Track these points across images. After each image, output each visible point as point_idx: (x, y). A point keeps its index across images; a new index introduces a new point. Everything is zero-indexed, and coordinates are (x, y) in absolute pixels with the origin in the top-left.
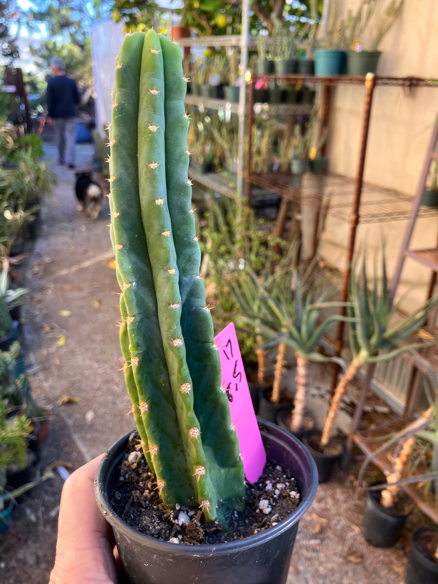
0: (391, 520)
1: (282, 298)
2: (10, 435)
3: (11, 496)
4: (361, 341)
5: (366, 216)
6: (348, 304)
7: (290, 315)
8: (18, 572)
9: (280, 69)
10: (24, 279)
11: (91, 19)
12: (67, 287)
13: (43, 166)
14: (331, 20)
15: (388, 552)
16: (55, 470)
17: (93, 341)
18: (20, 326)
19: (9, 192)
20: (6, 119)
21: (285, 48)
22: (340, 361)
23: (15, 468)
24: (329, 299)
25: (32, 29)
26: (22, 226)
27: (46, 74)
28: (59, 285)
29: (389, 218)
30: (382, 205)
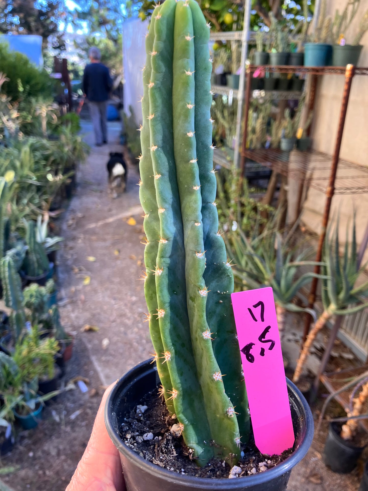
0: (349, 450)
1: (266, 256)
2: (42, 352)
3: (41, 399)
4: (331, 295)
5: (341, 188)
6: (322, 264)
7: (272, 270)
9: (274, 60)
10: (60, 229)
11: (124, 17)
12: (94, 238)
13: (79, 139)
14: (321, 17)
15: (344, 477)
16: (76, 383)
17: (112, 282)
18: (55, 267)
19: (52, 159)
20: (52, 100)
21: (279, 42)
22: (312, 312)
23: (45, 378)
24: (306, 258)
25: (76, 26)
26: (61, 186)
28: (87, 236)
29: (360, 190)
30: (356, 179)
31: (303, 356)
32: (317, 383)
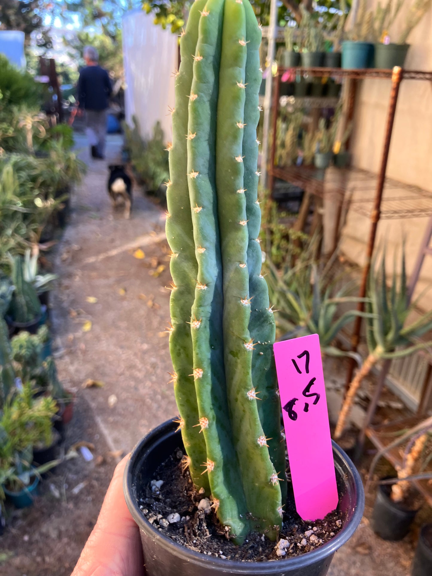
0: (401, 514)
1: (301, 291)
2: (37, 414)
3: (37, 472)
4: (378, 337)
5: (388, 212)
6: (366, 300)
7: (308, 309)
8: (41, 545)
9: (306, 61)
10: (53, 265)
11: (123, 10)
12: (94, 274)
13: (73, 155)
14: (360, 11)
15: (396, 545)
16: (78, 450)
17: (118, 328)
18: (48, 311)
19: (40, 180)
20: (39, 109)
21: (312, 40)
22: (356, 356)
23: (40, 445)
24: (347, 294)
25: (65, 20)
26: (53, 213)
27: (78, 65)
28: (86, 273)
30: (404, 201)
31: (346, 408)
32: (362, 438)
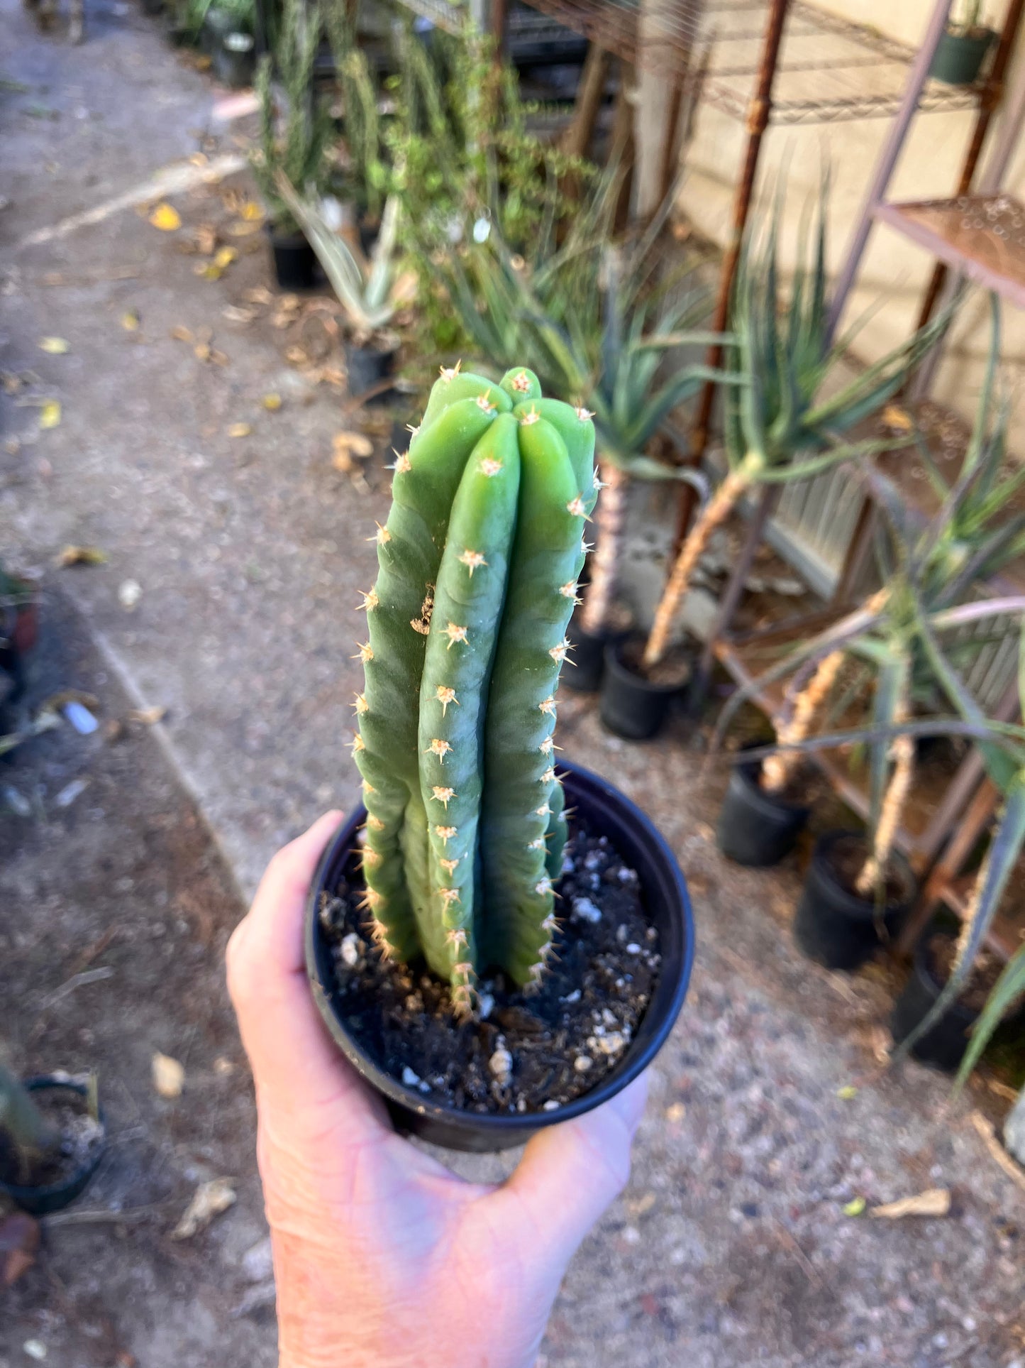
0: (778, 816)
1: (575, 319)
4: (751, 430)
6: (728, 340)
7: (592, 363)
16: (61, 711)
17: (126, 416)
22: (698, 481)
28: (32, 273)
29: (846, 110)
31: (671, 598)
